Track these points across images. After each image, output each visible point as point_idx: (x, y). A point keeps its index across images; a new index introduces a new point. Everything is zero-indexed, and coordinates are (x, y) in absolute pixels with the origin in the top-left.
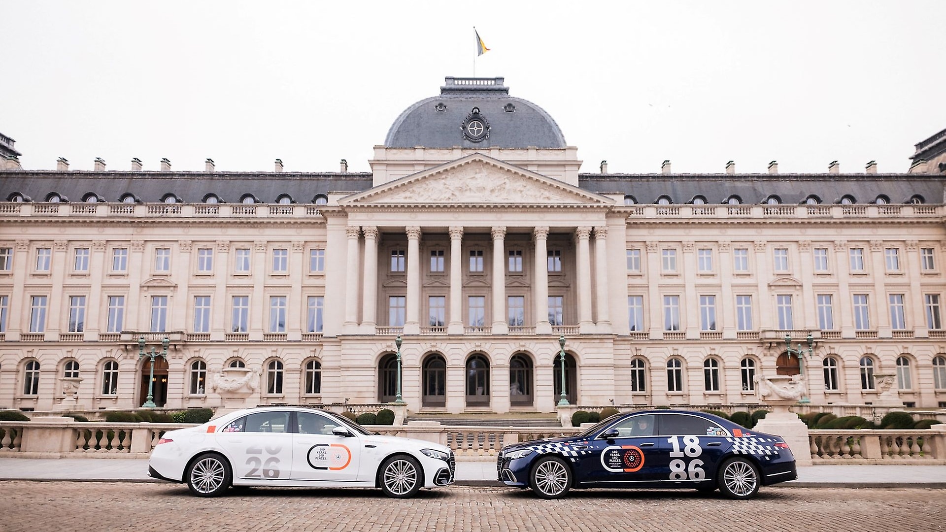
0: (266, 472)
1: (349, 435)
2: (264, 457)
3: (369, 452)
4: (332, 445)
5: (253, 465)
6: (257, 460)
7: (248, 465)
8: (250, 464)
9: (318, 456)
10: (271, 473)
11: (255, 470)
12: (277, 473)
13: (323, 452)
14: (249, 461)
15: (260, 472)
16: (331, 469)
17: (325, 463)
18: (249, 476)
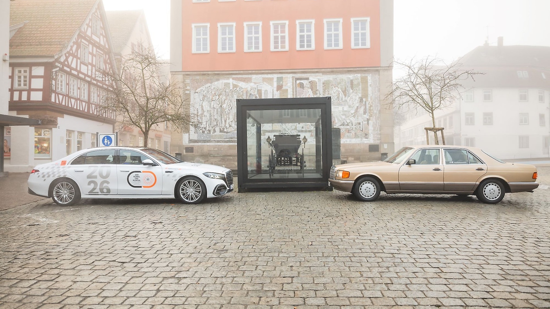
0: (101, 190)
1: (154, 165)
2: (99, 180)
3: (168, 176)
4: (143, 172)
5: (92, 186)
6: (95, 183)
7: (89, 186)
8: (90, 185)
9: (134, 179)
10: (105, 191)
11: (94, 189)
12: (109, 191)
13: (137, 177)
14: (89, 183)
15: (97, 190)
16: (144, 187)
17: (139, 183)
18: (91, 192)
